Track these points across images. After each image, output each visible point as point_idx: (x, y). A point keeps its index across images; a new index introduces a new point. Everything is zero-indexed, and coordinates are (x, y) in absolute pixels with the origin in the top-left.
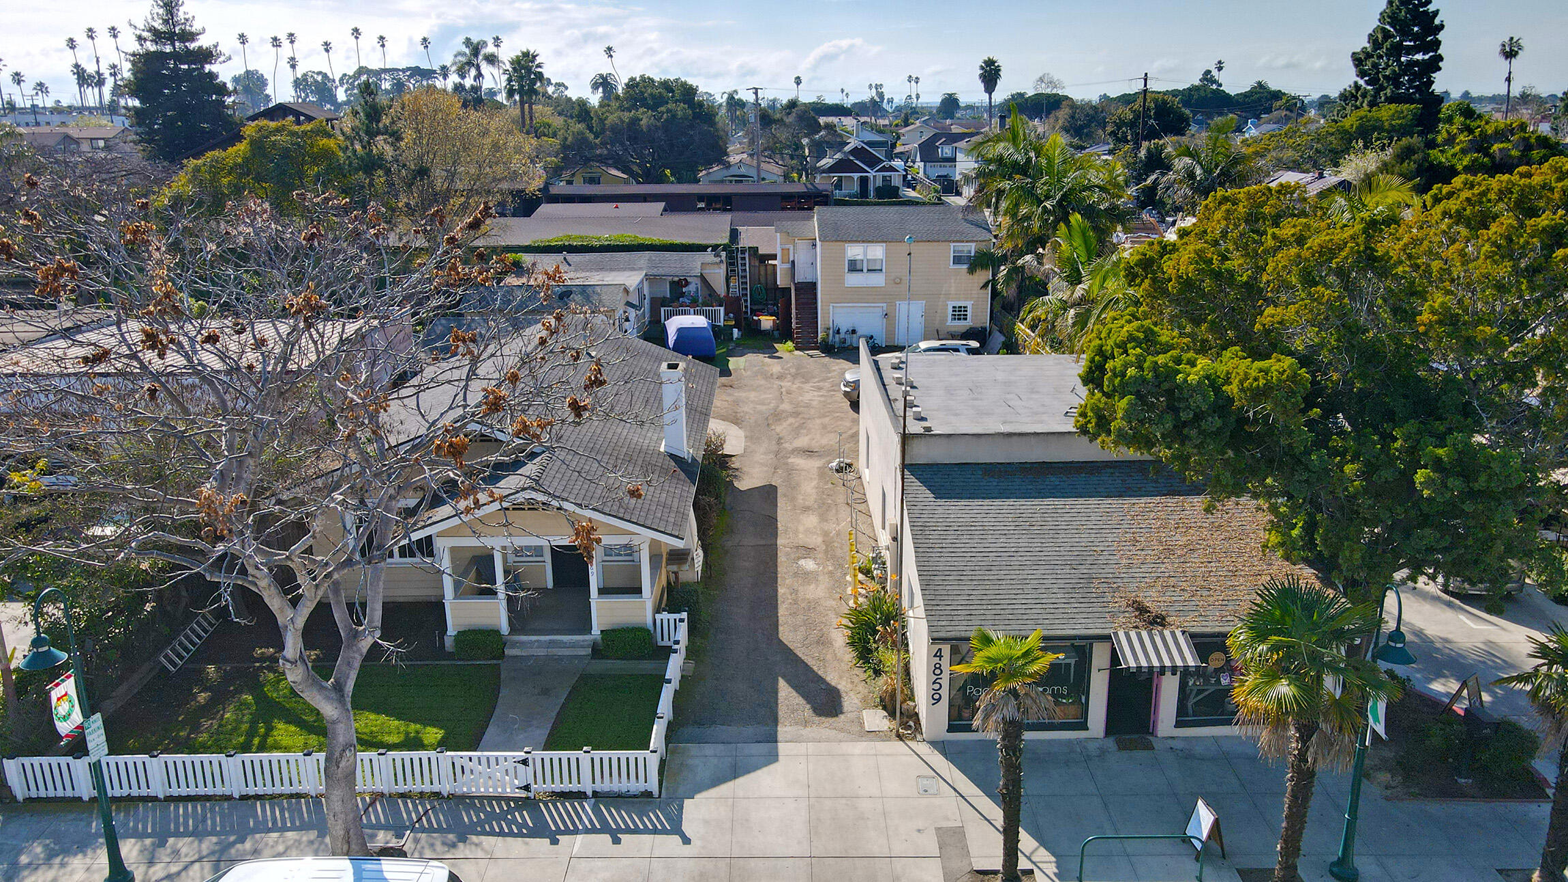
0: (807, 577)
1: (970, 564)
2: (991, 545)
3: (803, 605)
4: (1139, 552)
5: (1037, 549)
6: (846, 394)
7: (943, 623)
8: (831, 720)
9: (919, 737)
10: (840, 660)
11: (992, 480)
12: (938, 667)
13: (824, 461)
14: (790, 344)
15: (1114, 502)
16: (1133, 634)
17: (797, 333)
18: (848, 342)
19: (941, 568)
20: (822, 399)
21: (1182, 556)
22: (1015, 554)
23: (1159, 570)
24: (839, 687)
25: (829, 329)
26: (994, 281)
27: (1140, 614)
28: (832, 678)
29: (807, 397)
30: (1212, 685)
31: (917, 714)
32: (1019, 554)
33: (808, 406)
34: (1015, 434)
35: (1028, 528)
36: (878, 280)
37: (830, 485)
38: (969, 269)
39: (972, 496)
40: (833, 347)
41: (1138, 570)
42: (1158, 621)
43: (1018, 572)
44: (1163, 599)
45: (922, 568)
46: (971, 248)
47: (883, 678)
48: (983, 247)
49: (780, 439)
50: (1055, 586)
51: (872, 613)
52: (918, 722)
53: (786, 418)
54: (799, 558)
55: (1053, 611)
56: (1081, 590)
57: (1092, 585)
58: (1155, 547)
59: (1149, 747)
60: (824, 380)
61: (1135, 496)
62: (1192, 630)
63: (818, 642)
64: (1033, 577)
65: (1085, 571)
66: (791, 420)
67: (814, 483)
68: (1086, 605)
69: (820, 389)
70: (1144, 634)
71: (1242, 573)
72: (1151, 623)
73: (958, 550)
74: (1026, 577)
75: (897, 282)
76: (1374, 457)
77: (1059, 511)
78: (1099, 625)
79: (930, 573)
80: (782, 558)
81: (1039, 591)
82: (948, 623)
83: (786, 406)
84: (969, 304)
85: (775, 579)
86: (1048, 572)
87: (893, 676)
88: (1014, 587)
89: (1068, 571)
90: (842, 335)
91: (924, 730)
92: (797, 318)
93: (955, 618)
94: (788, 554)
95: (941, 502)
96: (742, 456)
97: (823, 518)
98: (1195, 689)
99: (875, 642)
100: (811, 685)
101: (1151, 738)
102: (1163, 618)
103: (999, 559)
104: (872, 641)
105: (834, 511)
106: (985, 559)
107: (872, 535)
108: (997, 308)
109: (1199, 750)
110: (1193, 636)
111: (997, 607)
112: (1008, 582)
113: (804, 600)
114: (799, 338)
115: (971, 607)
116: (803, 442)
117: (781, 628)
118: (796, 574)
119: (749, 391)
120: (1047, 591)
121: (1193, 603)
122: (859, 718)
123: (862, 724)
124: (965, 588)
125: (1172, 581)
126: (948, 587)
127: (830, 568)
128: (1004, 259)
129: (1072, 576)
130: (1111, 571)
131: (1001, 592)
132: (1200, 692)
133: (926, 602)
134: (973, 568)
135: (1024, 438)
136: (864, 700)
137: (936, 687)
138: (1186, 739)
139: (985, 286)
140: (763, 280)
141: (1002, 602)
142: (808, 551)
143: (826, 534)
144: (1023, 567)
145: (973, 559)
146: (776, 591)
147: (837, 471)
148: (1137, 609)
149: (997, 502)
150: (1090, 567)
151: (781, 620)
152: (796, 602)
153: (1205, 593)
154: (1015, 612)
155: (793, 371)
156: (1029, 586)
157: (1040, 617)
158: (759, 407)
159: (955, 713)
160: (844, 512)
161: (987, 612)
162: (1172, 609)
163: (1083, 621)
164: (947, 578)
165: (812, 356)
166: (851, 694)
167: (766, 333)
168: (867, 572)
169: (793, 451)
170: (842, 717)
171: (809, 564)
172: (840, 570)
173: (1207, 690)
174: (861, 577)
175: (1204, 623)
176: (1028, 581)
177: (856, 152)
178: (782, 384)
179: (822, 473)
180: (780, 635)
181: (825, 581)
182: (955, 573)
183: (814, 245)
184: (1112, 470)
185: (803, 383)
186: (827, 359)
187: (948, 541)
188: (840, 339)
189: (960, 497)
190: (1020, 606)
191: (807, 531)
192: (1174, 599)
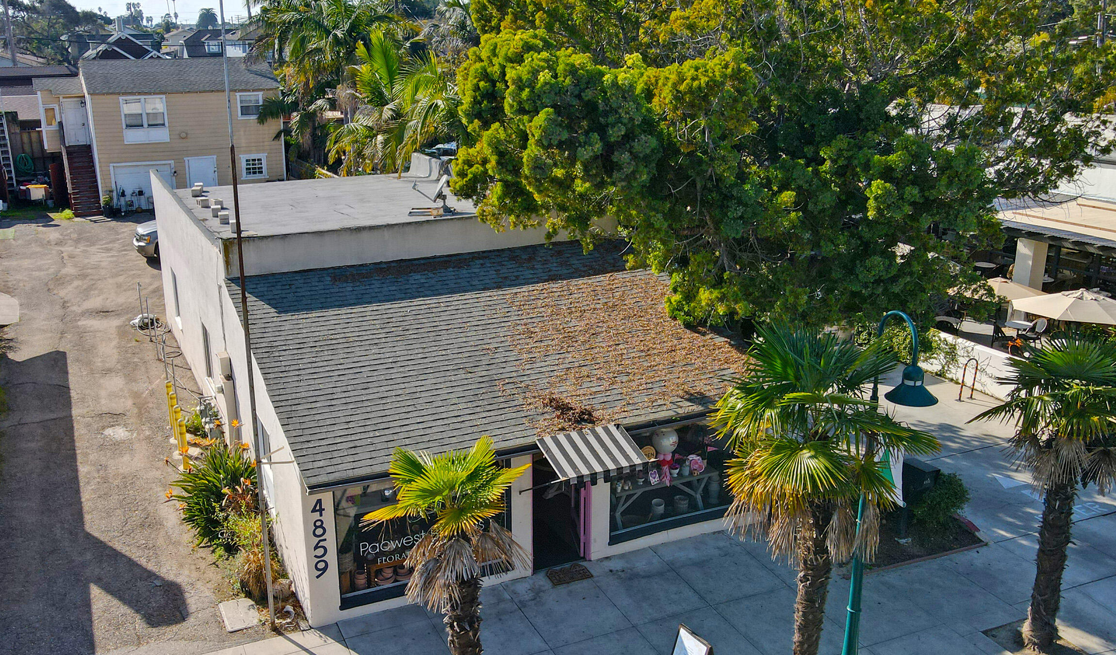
0: (117, 447)
1: (339, 384)
2: (362, 359)
3: (116, 482)
4: (537, 344)
5: (420, 356)
6: (141, 249)
7: (321, 464)
8: (175, 628)
9: (303, 625)
10: (176, 544)
11: (345, 285)
12: (319, 525)
13: (123, 319)
14: (68, 212)
15: (495, 294)
16: (561, 437)
17: (75, 199)
18: (136, 206)
19: (303, 395)
20: (115, 259)
21: (584, 342)
22: (394, 365)
23: (567, 361)
24: (179, 580)
25: (112, 191)
26: (287, 131)
27: (562, 413)
28: (169, 570)
29: (94, 260)
30: (641, 487)
31: (294, 595)
32: (399, 364)
33: (96, 267)
34: (364, 228)
35: (402, 333)
36: (161, 135)
37: (134, 343)
38: (258, 118)
39: (324, 306)
40: (119, 211)
41: (543, 364)
42: (585, 418)
43: (403, 386)
44: (581, 392)
45: (277, 398)
46: (260, 97)
47: (241, 557)
48: (271, 95)
49: (65, 302)
50: (452, 395)
51: (212, 472)
52: (297, 604)
53: (70, 282)
54: (104, 428)
55: (458, 426)
56: (484, 396)
57: (496, 388)
58: (555, 336)
59: (586, 575)
60: (113, 241)
61: (515, 285)
62: (625, 422)
63: (142, 525)
64: (423, 389)
65: (484, 373)
66: (76, 283)
67: (114, 343)
68: (495, 413)
69: (108, 250)
70: (574, 435)
71: (655, 351)
72: (578, 422)
73: (321, 370)
74: (414, 390)
75: (184, 137)
76: (807, 182)
77: (434, 310)
78: (518, 434)
79: (290, 403)
80: (80, 430)
81: (435, 405)
82: (327, 463)
83: (69, 270)
84: (263, 156)
85: (72, 457)
86: (439, 380)
87: (256, 550)
88: (403, 404)
89: (464, 376)
90: (128, 198)
91: (308, 615)
92: (73, 184)
93: (335, 454)
94: (88, 425)
95: (285, 317)
96: (17, 324)
97: (130, 378)
98: (624, 495)
99: (222, 510)
100: (139, 584)
101: (584, 564)
102: (590, 414)
103: (376, 373)
104: (217, 509)
105: (143, 369)
106: (357, 376)
107: (194, 389)
108: (292, 158)
109: (640, 565)
110: (628, 429)
111: (387, 432)
112: (394, 399)
113: (116, 476)
114: (79, 204)
115: (353, 437)
116: (95, 302)
117: (87, 517)
118: (102, 447)
119: (21, 258)
120: (445, 403)
121: (616, 392)
122: (215, 615)
123: (220, 624)
124: (340, 414)
125: (585, 371)
126: (317, 417)
127: (147, 433)
128: (295, 106)
129: (470, 381)
130: (514, 369)
131: (387, 412)
132: (629, 497)
133: (293, 440)
134: (344, 389)
135: (376, 233)
136: (218, 589)
137: (320, 552)
138: (622, 556)
139: (278, 136)
140: (27, 148)
141: (391, 424)
142: (115, 417)
143: (136, 395)
144: (407, 380)
145: (342, 378)
146: (76, 471)
147: (141, 328)
148: (557, 408)
149: (358, 309)
150: (488, 368)
151: (87, 506)
152: (105, 480)
153: (625, 379)
154: (411, 434)
155: (75, 236)
156: (420, 401)
157: (444, 435)
158: (36, 274)
159: (347, 582)
160: (157, 369)
161: (375, 440)
162: (595, 401)
163: (498, 432)
164: (313, 405)
165: (95, 222)
166: (199, 585)
167: (37, 204)
168: (195, 430)
169: (83, 314)
170: (191, 620)
171: (119, 433)
172: (160, 434)
173: (633, 495)
174: (189, 437)
175: (636, 412)
176: (418, 395)
177: (120, 42)
178: (62, 249)
179: (122, 332)
180: (88, 528)
181: (142, 451)
182: (322, 398)
183: (83, 103)
184: (481, 261)
185: (87, 246)
186: (114, 223)
187: (305, 361)
188: (126, 202)
189: (310, 309)
190: (416, 426)
191: (112, 396)
192: (594, 390)
